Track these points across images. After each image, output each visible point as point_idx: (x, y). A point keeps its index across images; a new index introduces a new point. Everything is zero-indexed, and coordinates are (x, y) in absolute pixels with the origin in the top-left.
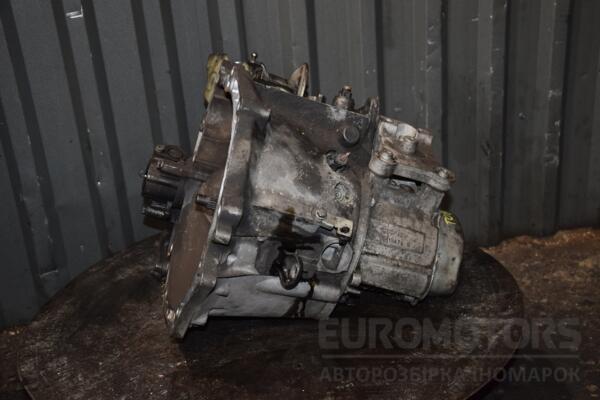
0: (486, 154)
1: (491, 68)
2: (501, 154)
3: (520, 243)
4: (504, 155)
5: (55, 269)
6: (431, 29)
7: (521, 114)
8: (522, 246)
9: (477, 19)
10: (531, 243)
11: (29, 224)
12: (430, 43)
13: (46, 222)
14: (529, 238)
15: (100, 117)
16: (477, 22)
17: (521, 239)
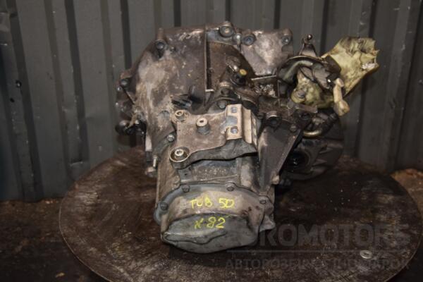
0: (392, 108)
1: (404, 46)
2: (403, 109)
3: (408, 174)
4: (405, 110)
5: (80, 161)
6: (363, 13)
7: (421, 81)
8: (410, 176)
9: (398, 9)
10: (416, 174)
11: (66, 128)
12: (362, 24)
13: (78, 128)
14: (415, 171)
15: (122, 57)
16: (397, 11)
17: (409, 171)
